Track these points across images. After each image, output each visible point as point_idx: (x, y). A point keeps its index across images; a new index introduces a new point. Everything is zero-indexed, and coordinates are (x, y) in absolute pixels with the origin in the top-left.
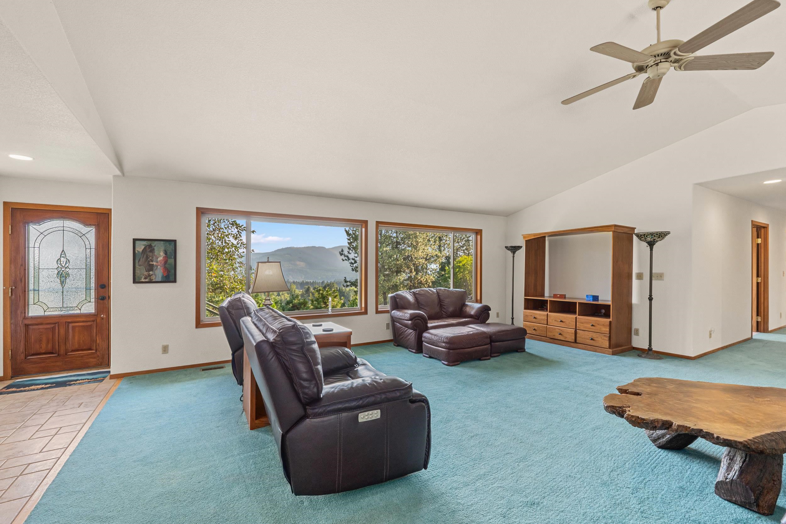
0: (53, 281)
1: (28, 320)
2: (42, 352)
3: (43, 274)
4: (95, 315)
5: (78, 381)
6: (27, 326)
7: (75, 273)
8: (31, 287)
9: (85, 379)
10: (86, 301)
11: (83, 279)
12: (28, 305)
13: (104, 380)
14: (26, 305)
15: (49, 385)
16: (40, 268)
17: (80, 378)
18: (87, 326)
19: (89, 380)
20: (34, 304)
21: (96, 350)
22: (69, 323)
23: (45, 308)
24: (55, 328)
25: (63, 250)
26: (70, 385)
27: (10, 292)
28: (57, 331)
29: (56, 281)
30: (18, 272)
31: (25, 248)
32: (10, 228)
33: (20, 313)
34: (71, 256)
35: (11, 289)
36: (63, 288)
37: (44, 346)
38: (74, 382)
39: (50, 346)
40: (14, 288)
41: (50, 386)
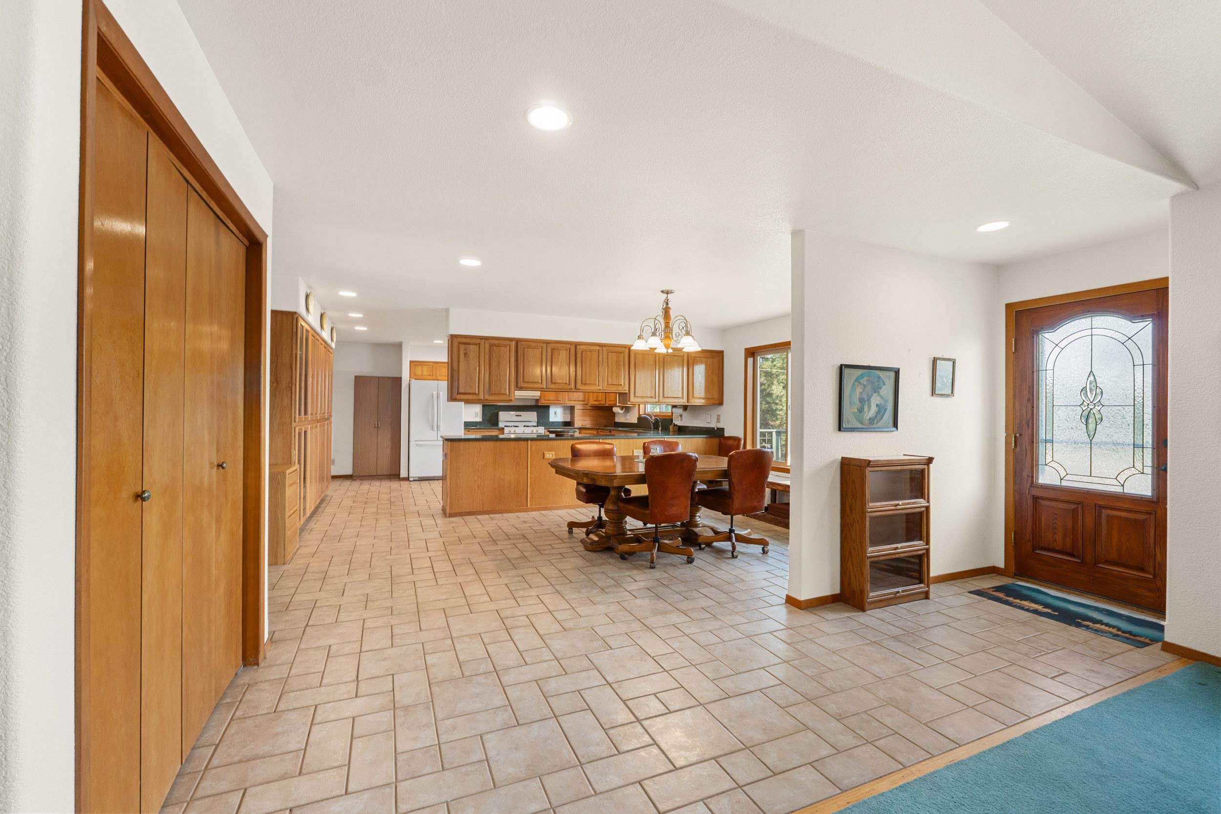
0: (1075, 428)
1: (1037, 489)
2: (1056, 548)
3: (1060, 414)
4: (1153, 502)
5: (1098, 626)
6: (1035, 499)
7: (1113, 413)
8: (1042, 435)
9: (1114, 627)
10: (1133, 471)
11: (1129, 425)
12: (1037, 465)
13: (1147, 645)
14: (1033, 465)
15: (1049, 611)
16: (1054, 405)
17: (1106, 619)
18: (1135, 520)
19: (1120, 633)
20: (1046, 465)
21: (1155, 576)
22: (1101, 507)
23: (1063, 474)
24: (1078, 510)
25: (1091, 371)
26: (1079, 625)
27: (1013, 442)
28: (1080, 517)
29: (1078, 428)
30: (1024, 411)
31: (1033, 372)
32: (1013, 343)
33: (1026, 476)
34: (1105, 381)
35: (1015, 437)
36: (1091, 440)
37: (1059, 537)
38: (1091, 624)
39: (1069, 542)
40: (1018, 435)
41: (1048, 613)
